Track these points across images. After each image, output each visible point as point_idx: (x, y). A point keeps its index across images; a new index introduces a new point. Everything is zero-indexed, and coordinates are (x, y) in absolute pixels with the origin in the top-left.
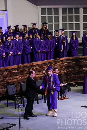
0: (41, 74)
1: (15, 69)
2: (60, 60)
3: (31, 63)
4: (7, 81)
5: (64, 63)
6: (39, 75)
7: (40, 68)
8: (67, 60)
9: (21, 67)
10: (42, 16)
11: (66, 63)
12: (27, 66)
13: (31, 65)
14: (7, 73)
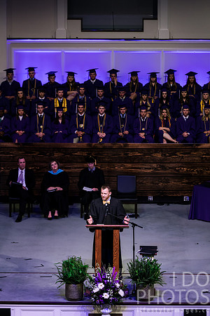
0: (146, 168)
1: (82, 150)
2: (199, 147)
3: (122, 144)
6: (140, 168)
7: (145, 155)
9: (95, 148)
12: (110, 148)
13: (120, 148)
14: (60, 154)
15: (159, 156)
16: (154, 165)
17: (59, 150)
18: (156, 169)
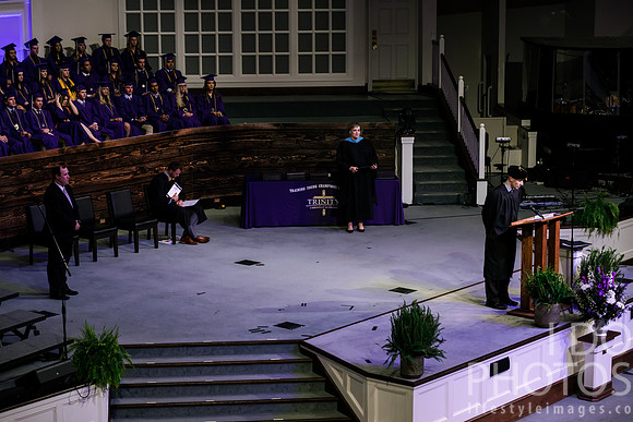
0: (124, 174)
1: (54, 159)
2: (177, 135)
4: (29, 192)
5: (190, 143)
6: (118, 176)
7: (122, 156)
8: (197, 134)
9: (68, 154)
10: (127, 14)
11: (195, 142)
12: (85, 152)
13: (96, 150)
14: (29, 170)
15: (137, 154)
16: (134, 168)
17: (27, 164)
18: (135, 173)
